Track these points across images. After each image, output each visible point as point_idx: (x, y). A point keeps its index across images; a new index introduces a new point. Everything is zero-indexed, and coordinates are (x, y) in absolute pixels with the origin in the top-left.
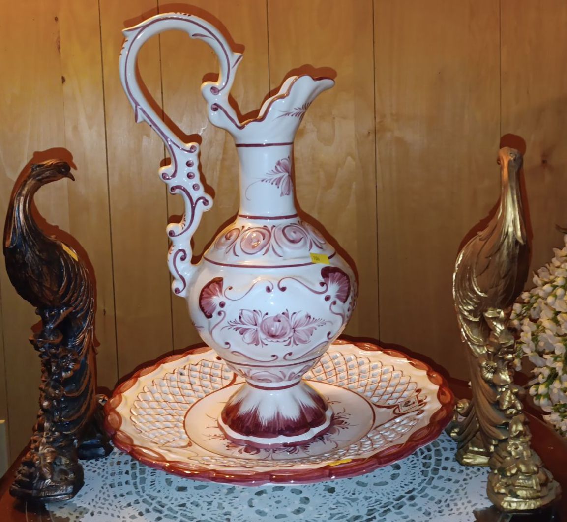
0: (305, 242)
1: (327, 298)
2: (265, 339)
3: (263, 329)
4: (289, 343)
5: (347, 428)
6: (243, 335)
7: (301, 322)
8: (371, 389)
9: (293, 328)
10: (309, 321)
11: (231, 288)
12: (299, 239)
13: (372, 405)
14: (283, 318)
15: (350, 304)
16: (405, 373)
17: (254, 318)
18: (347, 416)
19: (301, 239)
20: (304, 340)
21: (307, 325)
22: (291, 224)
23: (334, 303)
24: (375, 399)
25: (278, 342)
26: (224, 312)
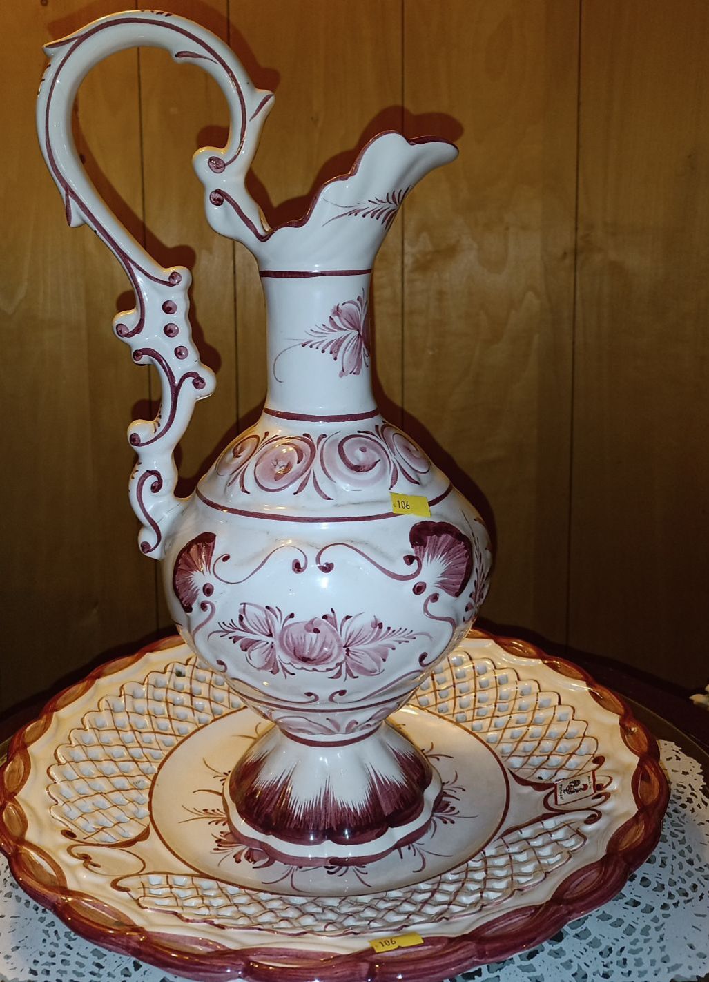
0: (384, 471)
1: (418, 589)
2: (290, 664)
3: (285, 643)
4: (339, 675)
5: (453, 822)
6: (246, 653)
7: (363, 634)
8: (512, 737)
9: (345, 647)
10: (378, 634)
11: (226, 558)
12: (372, 463)
13: (508, 772)
14: (324, 627)
15: (471, 596)
16: (579, 714)
17: (267, 621)
18: (459, 794)
19: (376, 463)
20: (369, 668)
21: (373, 640)
22: (359, 432)
23: (435, 598)
24: (516, 762)
25: (314, 670)
26: (212, 605)
